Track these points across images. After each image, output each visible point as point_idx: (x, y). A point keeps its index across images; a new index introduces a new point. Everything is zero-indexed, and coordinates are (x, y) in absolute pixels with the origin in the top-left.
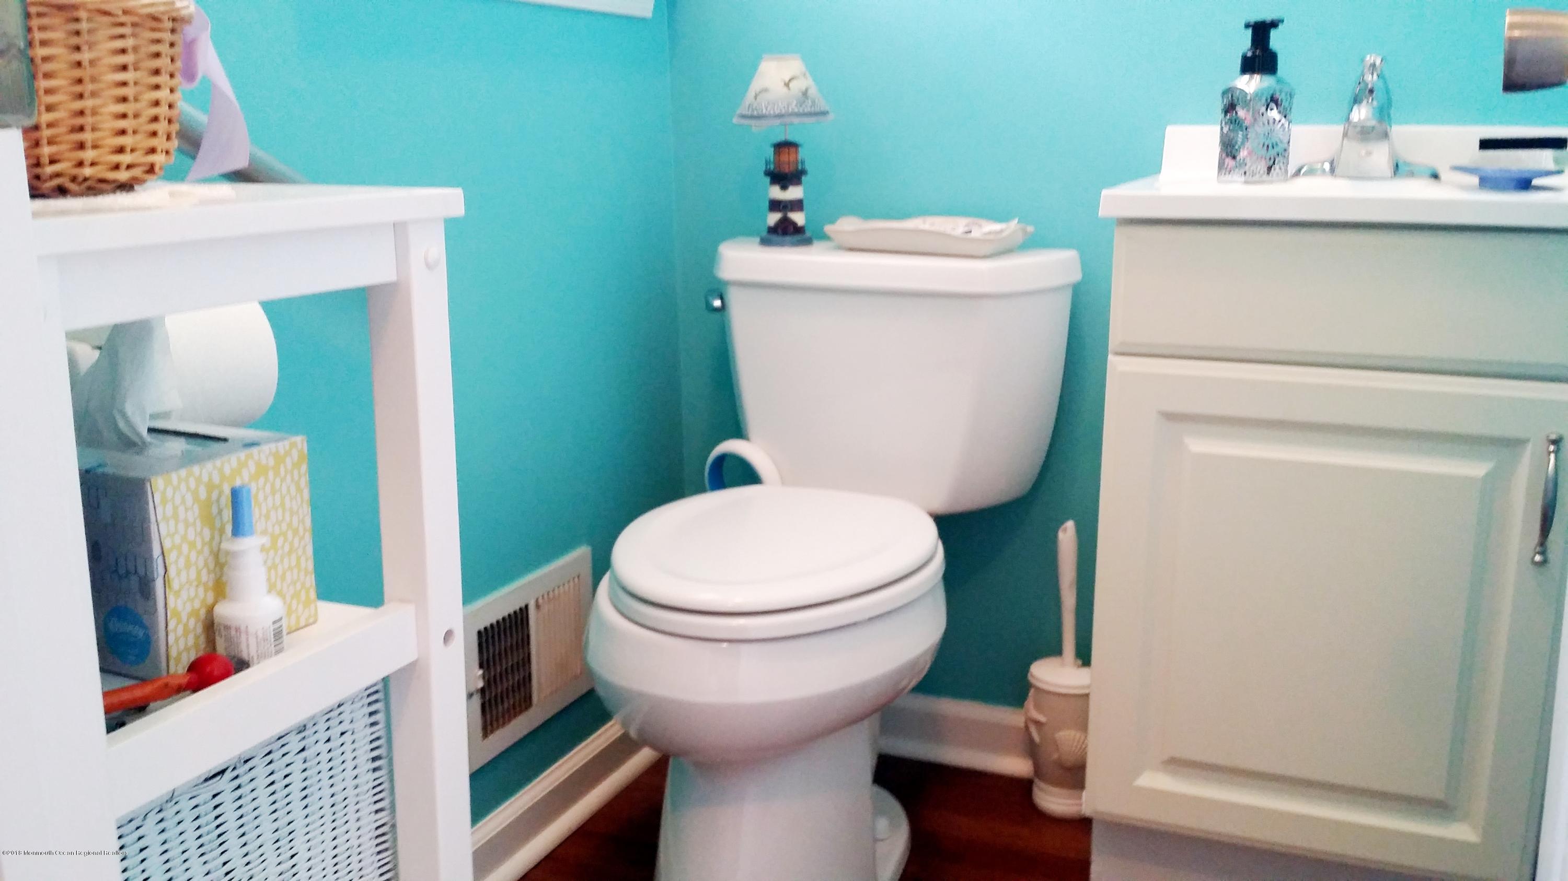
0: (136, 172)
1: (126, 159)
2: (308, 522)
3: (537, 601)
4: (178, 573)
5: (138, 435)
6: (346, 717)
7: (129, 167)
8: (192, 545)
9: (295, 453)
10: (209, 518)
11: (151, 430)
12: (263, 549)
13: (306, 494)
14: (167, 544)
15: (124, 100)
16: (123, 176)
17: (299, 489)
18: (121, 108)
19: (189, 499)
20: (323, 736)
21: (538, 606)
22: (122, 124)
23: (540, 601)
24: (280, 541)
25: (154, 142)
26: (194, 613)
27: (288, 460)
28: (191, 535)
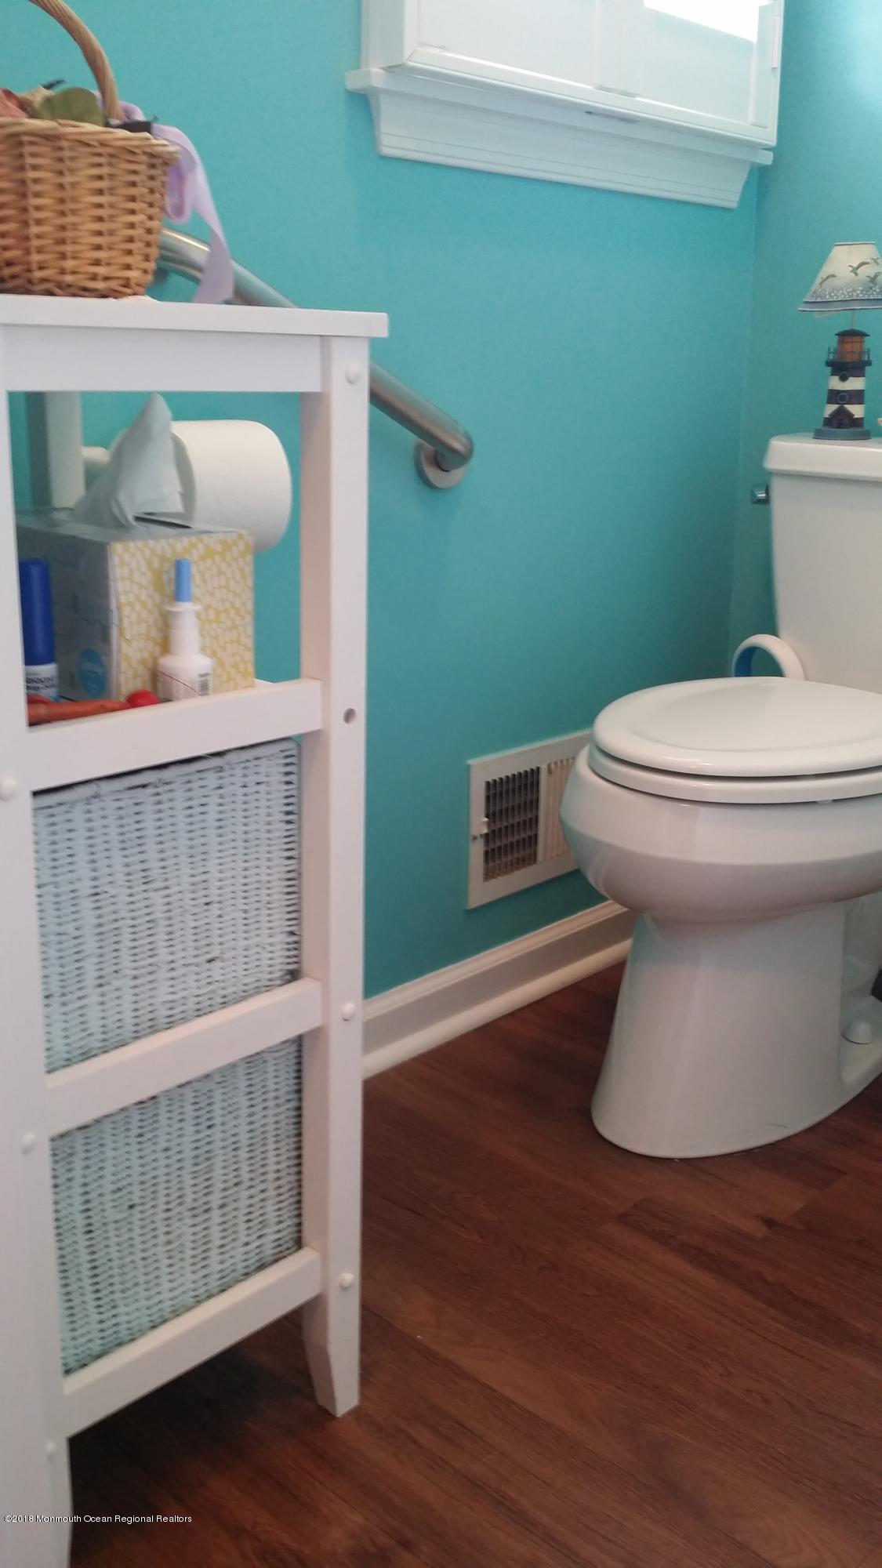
0: (113, 284)
1: (101, 270)
2: (250, 605)
3: (549, 765)
4: (131, 624)
5: (126, 520)
6: (262, 770)
7: (106, 279)
8: (144, 604)
9: (241, 544)
10: (158, 585)
11: (138, 519)
12: (198, 615)
13: (250, 582)
14: (123, 599)
15: (100, 219)
16: (100, 285)
17: (243, 577)
18: (97, 226)
19: (144, 568)
20: (240, 781)
21: (550, 771)
22: (98, 240)
23: (553, 766)
24: (223, 617)
25: (129, 260)
26: (143, 662)
27: (235, 548)
28: (144, 597)
